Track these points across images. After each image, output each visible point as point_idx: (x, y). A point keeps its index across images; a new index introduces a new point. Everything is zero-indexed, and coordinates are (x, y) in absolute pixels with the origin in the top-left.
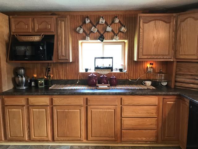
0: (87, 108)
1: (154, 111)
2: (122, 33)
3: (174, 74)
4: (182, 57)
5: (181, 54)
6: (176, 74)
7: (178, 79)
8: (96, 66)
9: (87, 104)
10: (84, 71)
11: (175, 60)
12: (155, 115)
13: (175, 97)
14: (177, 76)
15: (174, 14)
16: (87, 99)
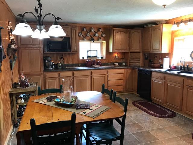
0: (91, 77)
1: (122, 76)
2: (103, 38)
3: (129, 59)
4: (132, 50)
5: (132, 48)
6: (130, 59)
7: (131, 61)
8: (88, 56)
9: (91, 75)
10: (82, 59)
11: (129, 52)
12: (123, 78)
13: (131, 69)
14: (131, 60)
15: (129, 29)
16: (91, 72)
